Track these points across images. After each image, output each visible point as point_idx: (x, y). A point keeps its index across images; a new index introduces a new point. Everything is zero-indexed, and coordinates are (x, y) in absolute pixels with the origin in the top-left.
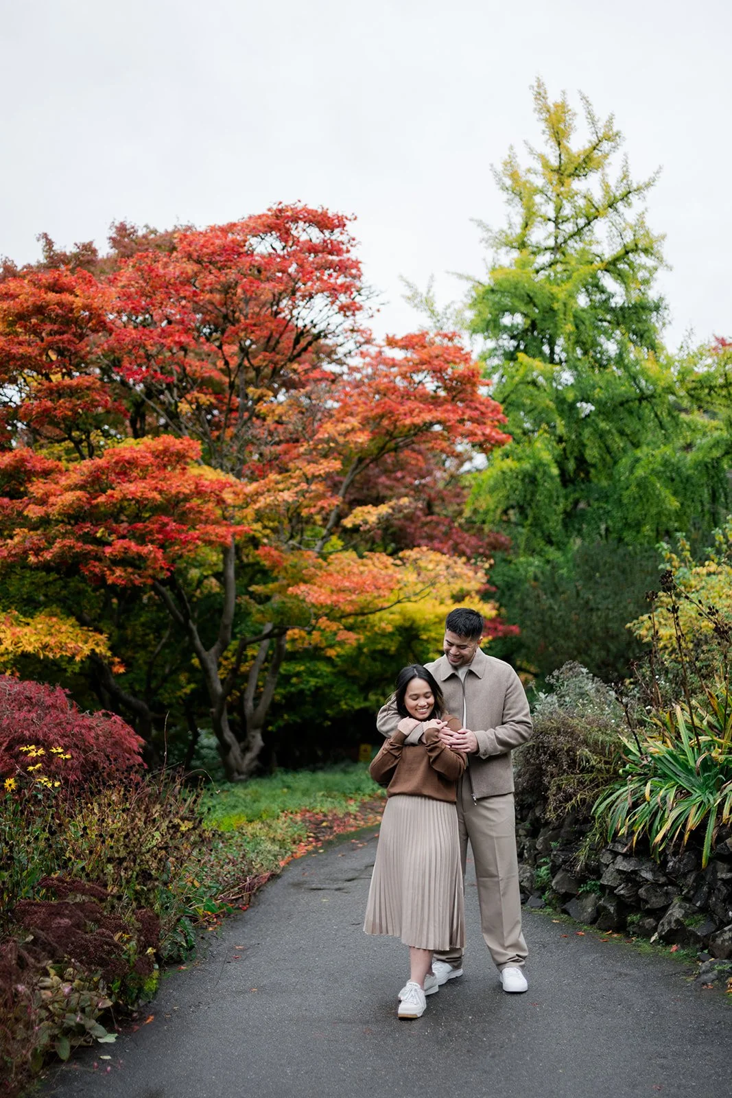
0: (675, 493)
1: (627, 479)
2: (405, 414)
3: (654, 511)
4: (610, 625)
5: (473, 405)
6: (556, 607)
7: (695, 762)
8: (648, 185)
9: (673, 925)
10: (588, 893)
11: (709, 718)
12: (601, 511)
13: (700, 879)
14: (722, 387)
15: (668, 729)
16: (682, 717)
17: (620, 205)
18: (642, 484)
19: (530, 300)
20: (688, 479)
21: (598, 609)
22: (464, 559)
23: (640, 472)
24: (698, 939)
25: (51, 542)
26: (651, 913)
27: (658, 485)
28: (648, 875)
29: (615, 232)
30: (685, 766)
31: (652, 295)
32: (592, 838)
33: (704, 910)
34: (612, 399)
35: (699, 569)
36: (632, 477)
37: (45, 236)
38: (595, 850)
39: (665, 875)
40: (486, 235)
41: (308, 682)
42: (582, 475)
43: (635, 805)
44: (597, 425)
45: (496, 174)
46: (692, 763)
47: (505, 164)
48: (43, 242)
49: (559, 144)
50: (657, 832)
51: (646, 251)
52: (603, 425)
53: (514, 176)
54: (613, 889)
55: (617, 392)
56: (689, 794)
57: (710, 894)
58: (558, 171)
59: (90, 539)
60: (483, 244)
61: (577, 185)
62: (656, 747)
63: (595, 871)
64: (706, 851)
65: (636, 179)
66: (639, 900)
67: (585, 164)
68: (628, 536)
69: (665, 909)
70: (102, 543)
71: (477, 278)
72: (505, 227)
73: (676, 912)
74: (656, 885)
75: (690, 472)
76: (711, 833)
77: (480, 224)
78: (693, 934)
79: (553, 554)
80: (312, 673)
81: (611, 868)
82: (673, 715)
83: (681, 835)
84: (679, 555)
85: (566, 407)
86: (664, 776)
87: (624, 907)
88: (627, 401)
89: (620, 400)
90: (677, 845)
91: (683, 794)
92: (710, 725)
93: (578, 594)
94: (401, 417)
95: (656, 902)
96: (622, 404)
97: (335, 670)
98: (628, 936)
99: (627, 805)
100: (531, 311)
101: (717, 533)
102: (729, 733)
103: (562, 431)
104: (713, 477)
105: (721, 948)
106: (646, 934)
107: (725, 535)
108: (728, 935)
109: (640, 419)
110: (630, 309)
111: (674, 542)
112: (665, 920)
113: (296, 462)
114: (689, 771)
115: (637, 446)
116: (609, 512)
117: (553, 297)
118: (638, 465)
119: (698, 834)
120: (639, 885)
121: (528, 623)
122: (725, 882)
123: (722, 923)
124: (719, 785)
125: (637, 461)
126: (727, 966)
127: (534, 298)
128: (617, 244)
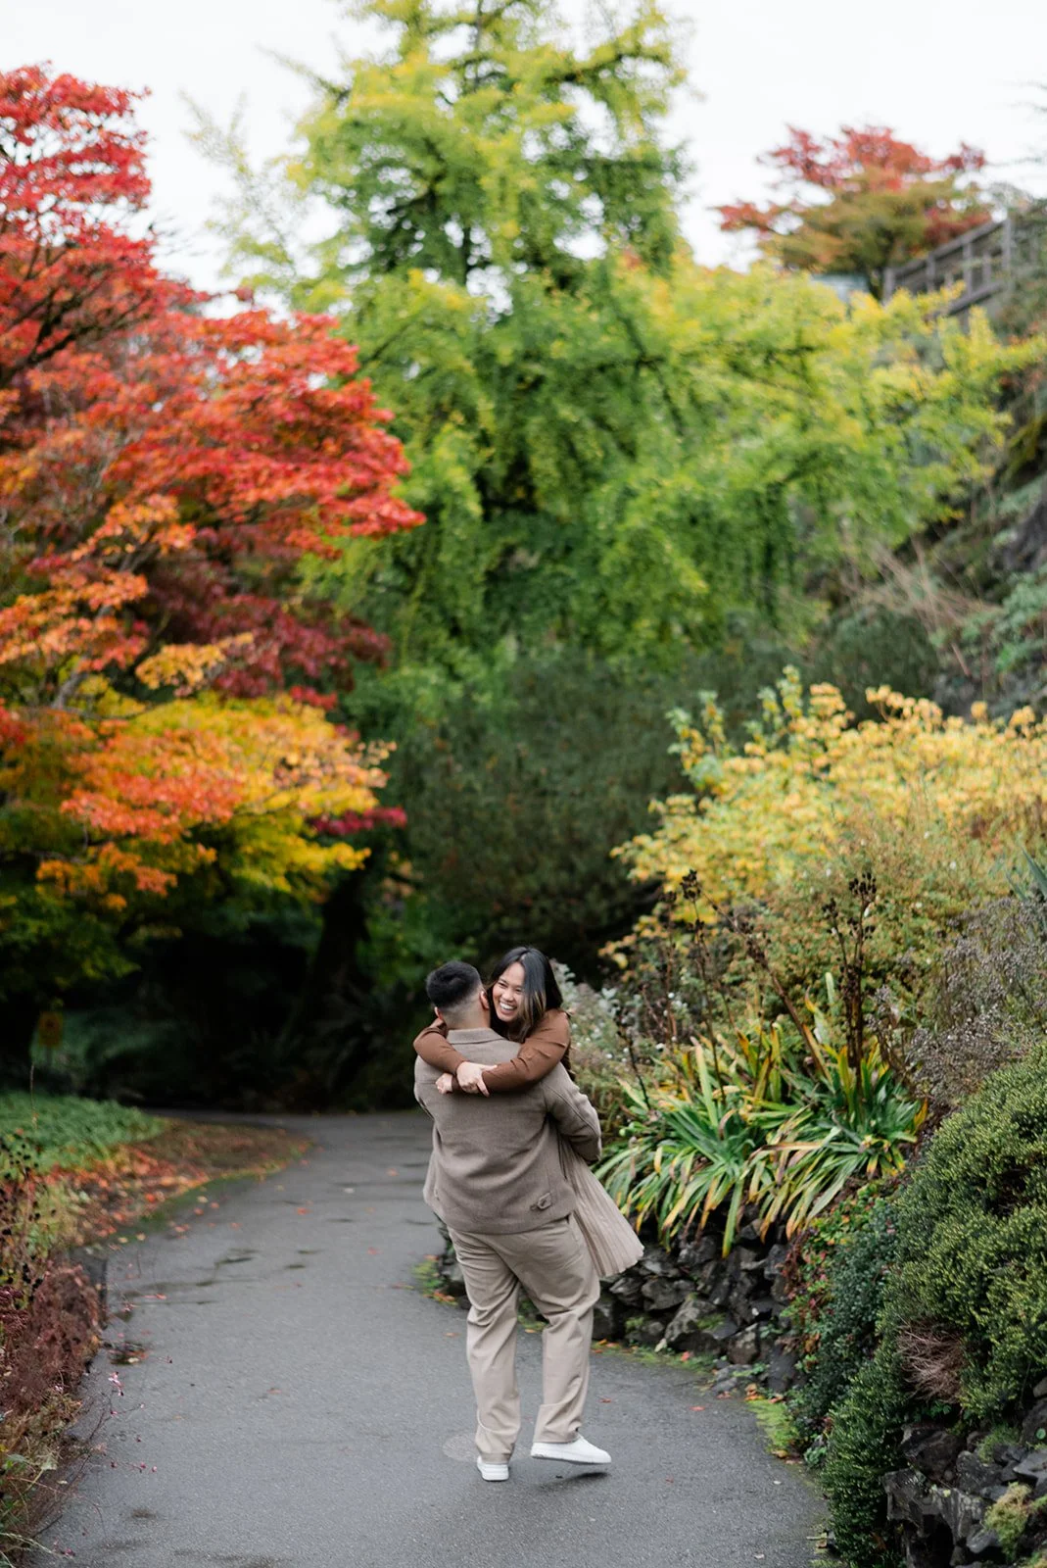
0: (698, 556)
1: (610, 528)
2: (245, 481)
3: (658, 594)
4: (578, 824)
5: (361, 457)
6: (478, 787)
7: (718, 1121)
9: (685, 1329)
11: (740, 1061)
12: (558, 582)
13: (719, 1271)
14: (791, 353)
15: (686, 1073)
16: (702, 1054)
18: (640, 543)
19: (430, 147)
21: (555, 794)
23: (635, 520)
24: (714, 1344)
26: (657, 1315)
27: (668, 547)
28: (656, 1267)
29: (598, 17)
30: (705, 1127)
31: (668, 132)
33: (723, 1308)
34: (584, 360)
35: (737, 761)
36: (620, 528)
39: (676, 1266)
41: (24, 927)
42: (520, 493)
43: (640, 1176)
44: (554, 412)
46: (714, 1123)
50: (668, 1212)
51: (657, 58)
52: (567, 412)
55: (594, 347)
56: (709, 1163)
57: (731, 1288)
62: (669, 1101)
64: (728, 1236)
66: (642, 1299)
69: (675, 1309)
71: (318, 72)
73: (689, 1312)
74: (665, 1278)
75: (726, 513)
76: (734, 1214)
78: (709, 1338)
80: (30, 910)
82: (690, 1056)
83: (698, 1216)
84: (704, 732)
85: (495, 371)
86: (679, 1139)
87: (622, 1308)
88: (612, 365)
89: (596, 361)
90: (694, 1229)
91: (703, 1162)
92: (739, 1070)
93: (520, 764)
94: (238, 486)
95: (663, 1301)
96: (602, 369)
98: (627, 1345)
99: (630, 1176)
100: (429, 166)
101: (767, 696)
102: (761, 1084)
103: (487, 420)
104: (766, 521)
105: (742, 1352)
106: (650, 1342)
107: (780, 700)
108: (750, 1337)
109: (636, 401)
110: (621, 165)
111: (696, 709)
112: (674, 1323)
113: (66, 576)
114: (710, 1132)
115: (630, 451)
116: (574, 582)
117: (479, 159)
118: (632, 503)
119: (720, 1214)
120: (643, 1280)
121: (427, 813)
122: (749, 1273)
123: (745, 1324)
124: (747, 1153)
125: (629, 493)
126: (747, 1373)
127: (440, 147)
128: (602, 36)
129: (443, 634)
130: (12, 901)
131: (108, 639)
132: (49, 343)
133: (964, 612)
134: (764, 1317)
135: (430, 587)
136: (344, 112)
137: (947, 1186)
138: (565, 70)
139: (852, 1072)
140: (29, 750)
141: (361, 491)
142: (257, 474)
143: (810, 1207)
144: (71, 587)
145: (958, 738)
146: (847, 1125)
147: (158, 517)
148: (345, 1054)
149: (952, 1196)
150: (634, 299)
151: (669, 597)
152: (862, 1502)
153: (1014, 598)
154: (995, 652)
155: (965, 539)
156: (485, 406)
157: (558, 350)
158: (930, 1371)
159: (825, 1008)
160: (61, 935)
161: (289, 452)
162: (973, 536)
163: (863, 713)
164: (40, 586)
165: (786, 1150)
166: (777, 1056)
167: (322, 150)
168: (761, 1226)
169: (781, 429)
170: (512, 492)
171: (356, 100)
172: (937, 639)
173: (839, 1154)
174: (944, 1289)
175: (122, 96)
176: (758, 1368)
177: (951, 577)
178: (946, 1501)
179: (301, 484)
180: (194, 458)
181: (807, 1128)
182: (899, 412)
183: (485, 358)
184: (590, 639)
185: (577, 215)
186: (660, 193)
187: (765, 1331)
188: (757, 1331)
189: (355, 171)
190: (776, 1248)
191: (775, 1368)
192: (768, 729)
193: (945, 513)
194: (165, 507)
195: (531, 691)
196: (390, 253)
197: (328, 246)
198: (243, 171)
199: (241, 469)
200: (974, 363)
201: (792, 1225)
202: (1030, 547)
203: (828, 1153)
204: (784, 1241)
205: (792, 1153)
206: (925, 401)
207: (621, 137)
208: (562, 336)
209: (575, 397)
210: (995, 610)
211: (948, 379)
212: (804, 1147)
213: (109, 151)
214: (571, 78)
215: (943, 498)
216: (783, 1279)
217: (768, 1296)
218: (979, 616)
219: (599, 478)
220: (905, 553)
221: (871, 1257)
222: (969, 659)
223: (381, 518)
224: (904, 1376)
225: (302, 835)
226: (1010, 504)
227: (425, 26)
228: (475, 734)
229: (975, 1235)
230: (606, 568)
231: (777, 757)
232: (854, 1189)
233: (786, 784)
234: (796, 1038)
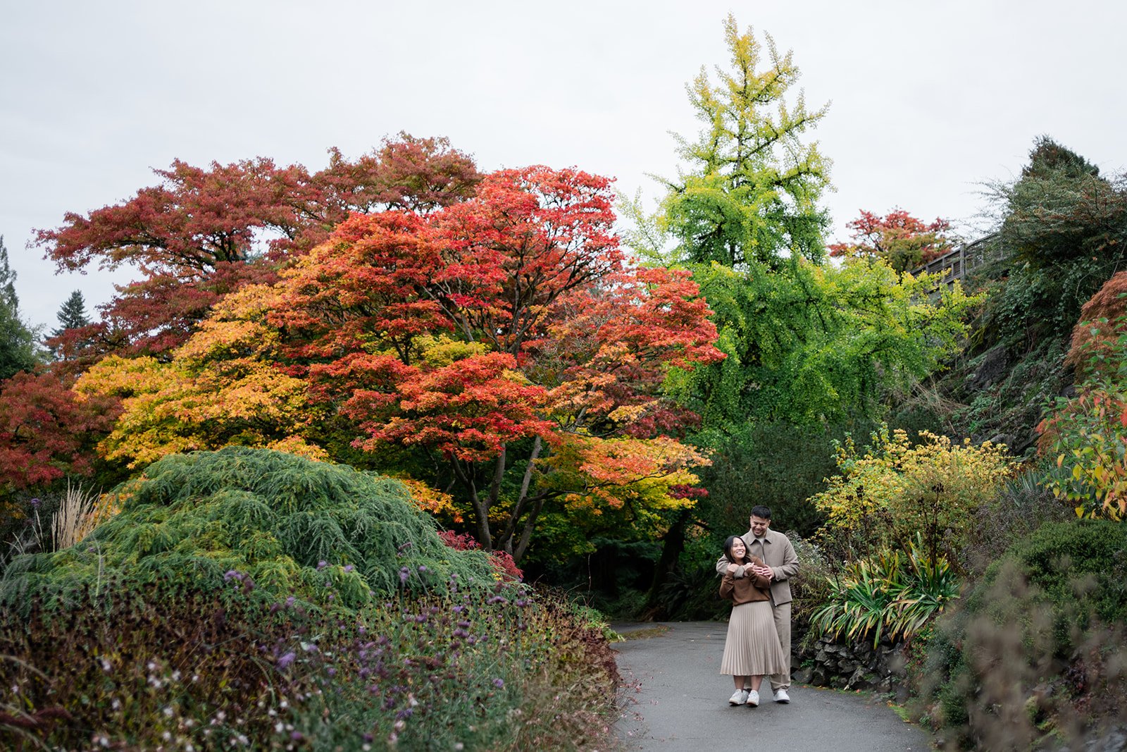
0: (834, 384)
1: (796, 371)
2: (655, 338)
3: (817, 399)
5: (701, 330)
6: (742, 477)
7: (871, 592)
8: (820, 116)
9: (858, 680)
10: (806, 667)
11: (878, 569)
12: (772, 394)
13: (872, 656)
14: (874, 297)
15: (856, 574)
16: (864, 566)
17: (795, 131)
18: (809, 376)
19: (719, 210)
20: (844, 371)
21: (775, 480)
22: (695, 448)
23: (807, 367)
24: (871, 685)
25: (420, 428)
26: (844, 675)
27: (822, 379)
28: (844, 654)
29: (791, 158)
30: (865, 594)
31: (819, 206)
32: (810, 635)
33: (873, 671)
34: (785, 300)
35: (861, 461)
36: (801, 370)
37: (335, 149)
38: (811, 643)
39: (853, 654)
40: (680, 146)
41: (550, 530)
42: (754, 358)
43: (836, 616)
44: (771, 321)
45: (690, 92)
46: (869, 593)
47: (697, 81)
48: (332, 154)
49: (745, 71)
50: (850, 630)
51: (816, 174)
52: (776, 322)
53: (704, 92)
54: (822, 663)
55: (789, 294)
56: (867, 610)
57: (878, 663)
58: (744, 94)
59: (448, 427)
60: (678, 153)
61: (760, 110)
62: (851, 584)
63: (812, 654)
64: (876, 640)
65: (810, 110)
66: (838, 668)
67: (767, 92)
68: (794, 416)
69: (852, 673)
70: (456, 429)
71: (670, 182)
72: (698, 142)
73: (859, 672)
74: (848, 659)
75: (846, 366)
76: (879, 630)
77: (676, 136)
78: (869, 683)
79: (733, 428)
80: (551, 523)
81: (822, 651)
82: (858, 566)
83: (863, 631)
84: (846, 449)
85: (746, 304)
86: (854, 600)
87: (829, 672)
88: (797, 302)
89: (790, 300)
90: (861, 638)
91: (864, 610)
92: (879, 573)
93: (760, 468)
94: (652, 340)
95: (847, 669)
96: (792, 304)
97: (568, 521)
98: (831, 688)
99: (834, 614)
100: (719, 218)
101: (874, 435)
102: (890, 576)
103: (742, 324)
104: (864, 370)
105: (883, 689)
106: (842, 686)
107: (879, 436)
108: (888, 682)
109: (806, 317)
110: (800, 219)
111: (843, 439)
112: (853, 677)
113: (582, 374)
114: (867, 597)
115: (803, 340)
116: (778, 395)
117: (741, 214)
118: (805, 360)
119: (873, 631)
120: (838, 660)
121: (718, 488)
122: (886, 655)
123: (884, 677)
124: (885, 605)
125: (804, 356)
126: (887, 696)
127: (723, 210)
128: (792, 165)
129: (721, 416)
130: (544, 518)
131: (599, 400)
133: (953, 408)
134: (893, 674)
135: (716, 396)
136: (682, 197)
138: (776, 179)
139: (932, 570)
140: (562, 448)
141: (699, 344)
142: (659, 335)
143: (914, 625)
144: (584, 377)
145: (958, 453)
146: (929, 593)
147: (621, 350)
148: (676, 597)
150: (807, 273)
151: (822, 400)
153: (976, 402)
154: (968, 425)
155: (952, 377)
156: (742, 318)
157: (773, 295)
159: (917, 546)
160: (565, 534)
161: (673, 328)
162: (956, 376)
163: (916, 441)
164: (571, 378)
165: (903, 603)
166: (897, 565)
167: (673, 211)
168: (891, 636)
169: (870, 331)
170: (750, 357)
171: (687, 192)
172: (942, 419)
173: (926, 605)
175: (605, 180)
176: (891, 694)
177: (947, 393)
179: (678, 339)
180: (632, 329)
181: (910, 595)
182: (924, 322)
183: (741, 299)
184: (785, 419)
185: (780, 240)
186: (815, 231)
187: (894, 679)
188: (890, 679)
189: (687, 220)
190: (898, 644)
191: (900, 694)
192: (875, 448)
193: (942, 368)
194: (624, 346)
195: (762, 439)
196: (700, 255)
197: (675, 252)
198: (640, 221)
199: (652, 333)
200: (955, 303)
201: (905, 634)
202: (982, 381)
203: (920, 604)
204: (902, 641)
205: (905, 605)
206: (933, 319)
207: (799, 206)
208: (775, 289)
209: (780, 316)
210: (967, 407)
211: (943, 309)
212: (911, 602)
213: (598, 203)
214: (778, 183)
215: (940, 362)
216: (902, 656)
218: (960, 409)
219: (789, 351)
220: (926, 382)
221: (947, 638)
222: (956, 427)
223: (710, 354)
225: (668, 494)
226: (972, 362)
227: (717, 161)
228: (737, 458)
230: (794, 388)
231: (878, 460)
232: (934, 619)
233: (882, 472)
234: (904, 559)
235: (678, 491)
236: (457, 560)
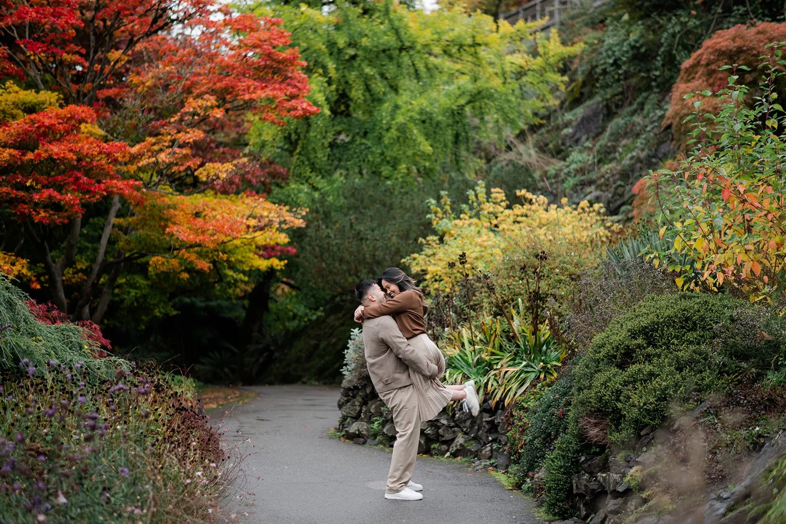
0: (427, 136)
1: (388, 123)
2: (244, 90)
3: (410, 153)
4: (377, 253)
5: (292, 82)
6: (332, 236)
7: (472, 360)
9: (458, 447)
11: (480, 336)
12: (363, 147)
13: (473, 423)
14: (470, 46)
15: (457, 341)
16: (466, 334)
18: (403, 129)
20: (438, 124)
21: (367, 239)
22: (287, 208)
23: (400, 119)
24: (472, 453)
26: (445, 442)
27: (415, 131)
28: (445, 422)
30: (466, 362)
33: (474, 438)
34: (376, 47)
35: (457, 221)
36: (394, 122)
39: (454, 422)
41: (129, 292)
42: (343, 108)
44: (362, 70)
46: (470, 361)
52: (368, 70)
55: (381, 41)
57: (479, 430)
62: (452, 351)
66: (438, 435)
68: (386, 170)
69: (453, 440)
70: (31, 189)
73: (460, 440)
74: (449, 427)
75: (440, 118)
78: (470, 450)
79: (321, 183)
80: (134, 286)
82: (460, 333)
84: (442, 208)
85: (336, 50)
86: (455, 368)
87: (429, 440)
88: (389, 50)
89: (382, 47)
92: (481, 340)
93: (351, 226)
94: (241, 93)
95: (448, 437)
96: (384, 51)
97: (149, 283)
98: (432, 455)
101: (471, 193)
102: (491, 344)
103: (332, 72)
104: (457, 122)
105: (484, 455)
106: (443, 454)
107: (476, 196)
108: (488, 449)
109: (399, 66)
111: (439, 198)
112: (453, 445)
113: (167, 129)
114: (469, 365)
115: (395, 89)
116: (369, 148)
118: (398, 112)
120: (439, 428)
122: (487, 422)
123: (485, 444)
124: (486, 373)
125: (397, 107)
126: (488, 463)
129: (308, 169)
130: (124, 280)
131: (185, 157)
132: (155, 27)
133: (548, 164)
134: (494, 441)
135: (303, 148)
137: (598, 361)
139: (533, 337)
140: (145, 208)
141: (293, 97)
142: (249, 88)
143: (515, 393)
144: (169, 132)
145: (554, 213)
146: (530, 360)
147: (209, 104)
148: (261, 360)
149: (601, 364)
150: (400, 20)
151: (414, 154)
152: (560, 490)
153: (571, 158)
154: (563, 181)
155: (548, 132)
156: (331, 65)
157: (365, 42)
158: (593, 432)
159: (518, 313)
160: (145, 297)
161: (261, 79)
162: (552, 130)
163: (513, 201)
164: (156, 133)
165: (504, 371)
166: (498, 332)
168: (492, 403)
169: (464, 81)
170: (339, 107)
172: (537, 175)
173: (527, 372)
174: (601, 397)
177: (542, 148)
178: (604, 478)
179: (269, 92)
180: (220, 80)
181: (511, 363)
182: (520, 73)
183: (331, 44)
184: (376, 173)
187: (495, 446)
188: (491, 446)
190: (500, 411)
191: (501, 460)
192: (471, 208)
193: (537, 121)
194: (212, 100)
195: (353, 195)
199: (242, 85)
200: (551, 53)
201: (507, 401)
202: (578, 135)
203: (522, 372)
204: (503, 408)
205: (506, 372)
206: (529, 70)
208: (366, 35)
209: (371, 63)
210: (562, 163)
211: (539, 60)
212: (511, 369)
215: (536, 114)
216: (504, 423)
217: (497, 431)
218: (555, 166)
219: (380, 101)
220: (521, 136)
221: (549, 406)
222: (551, 184)
223: (303, 109)
224: (581, 436)
225: (256, 253)
226: (568, 116)
228: (327, 215)
229: (614, 376)
230: (386, 141)
231: (475, 220)
232: (535, 386)
233: (479, 232)
234: (506, 326)
235: (268, 251)
236: (49, 335)
